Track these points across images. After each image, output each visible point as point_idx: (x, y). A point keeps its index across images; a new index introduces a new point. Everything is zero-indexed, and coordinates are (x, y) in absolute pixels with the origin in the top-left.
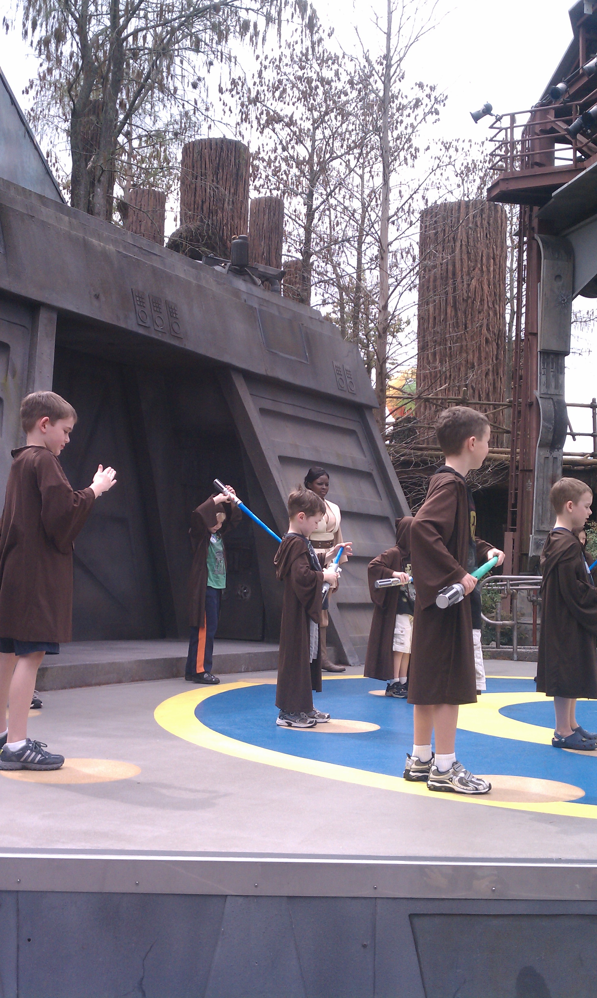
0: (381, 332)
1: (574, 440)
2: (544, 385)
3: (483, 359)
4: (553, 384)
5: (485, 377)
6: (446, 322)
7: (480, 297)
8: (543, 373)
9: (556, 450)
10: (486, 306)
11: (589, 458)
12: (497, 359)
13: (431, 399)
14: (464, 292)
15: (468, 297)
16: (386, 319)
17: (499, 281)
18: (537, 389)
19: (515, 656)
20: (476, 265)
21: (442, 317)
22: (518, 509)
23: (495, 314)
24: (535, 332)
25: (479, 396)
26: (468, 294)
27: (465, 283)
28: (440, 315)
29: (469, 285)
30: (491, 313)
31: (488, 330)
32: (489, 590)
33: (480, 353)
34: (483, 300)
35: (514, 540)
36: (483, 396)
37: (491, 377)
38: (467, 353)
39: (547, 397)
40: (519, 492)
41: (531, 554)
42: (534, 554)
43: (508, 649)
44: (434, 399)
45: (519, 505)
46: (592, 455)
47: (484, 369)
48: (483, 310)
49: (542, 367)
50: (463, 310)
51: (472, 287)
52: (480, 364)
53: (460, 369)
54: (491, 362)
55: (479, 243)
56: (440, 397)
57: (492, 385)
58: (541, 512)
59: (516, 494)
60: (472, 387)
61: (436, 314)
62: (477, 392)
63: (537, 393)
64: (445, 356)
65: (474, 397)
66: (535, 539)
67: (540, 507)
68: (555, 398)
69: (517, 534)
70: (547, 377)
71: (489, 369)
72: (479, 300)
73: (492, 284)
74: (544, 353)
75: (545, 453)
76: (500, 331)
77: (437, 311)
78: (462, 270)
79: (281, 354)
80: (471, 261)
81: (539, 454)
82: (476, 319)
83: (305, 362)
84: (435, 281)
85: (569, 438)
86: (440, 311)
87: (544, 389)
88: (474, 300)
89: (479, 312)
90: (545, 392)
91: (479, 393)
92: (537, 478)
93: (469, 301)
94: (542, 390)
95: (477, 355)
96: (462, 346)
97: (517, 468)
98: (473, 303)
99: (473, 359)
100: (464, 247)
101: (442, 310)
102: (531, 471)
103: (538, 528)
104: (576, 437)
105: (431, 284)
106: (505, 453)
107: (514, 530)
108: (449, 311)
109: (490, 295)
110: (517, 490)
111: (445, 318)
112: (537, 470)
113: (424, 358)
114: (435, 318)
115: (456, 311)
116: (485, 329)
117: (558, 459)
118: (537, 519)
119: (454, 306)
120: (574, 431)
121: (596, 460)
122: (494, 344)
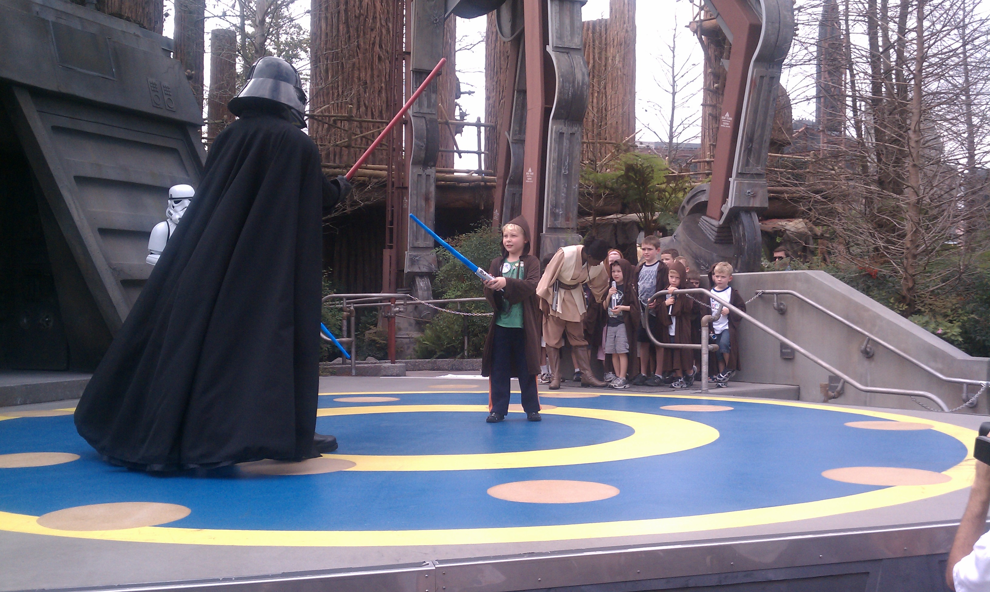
1: (460, 157)
2: (416, 104)
3: (375, 76)
4: (426, 103)
5: (379, 94)
6: (338, 39)
7: (372, 14)
9: (429, 168)
10: (378, 24)
11: (474, 175)
13: (316, 116)
14: (356, 8)
15: (360, 14)
19: (354, 372)
21: (334, 34)
22: (395, 226)
23: (387, 31)
24: (409, 51)
25: (372, 113)
26: (360, 12)
28: (332, 32)
29: (361, 2)
30: (384, 31)
31: (381, 47)
32: (332, 309)
33: (372, 69)
34: (375, 17)
35: (390, 257)
36: (376, 114)
37: (384, 95)
38: (359, 70)
39: (419, 115)
40: (395, 210)
41: (406, 270)
42: (410, 270)
44: (320, 116)
45: (395, 223)
46: (476, 172)
47: (377, 86)
48: (375, 28)
49: (415, 86)
50: (355, 27)
51: (364, 3)
52: (373, 83)
54: (384, 80)
57: (385, 102)
58: (415, 229)
59: (392, 211)
60: (365, 104)
61: (328, 31)
62: (369, 110)
63: (410, 112)
64: (337, 73)
65: (366, 115)
66: (410, 255)
67: (415, 224)
68: (428, 117)
69: (394, 251)
71: (382, 87)
72: (372, 17)
73: (384, 1)
74: (416, 72)
75: (419, 170)
76: (392, 49)
77: (329, 28)
79: (79, 69)
81: (412, 172)
82: (368, 36)
83: (112, 78)
85: (456, 155)
86: (332, 28)
87: (416, 109)
88: (367, 17)
89: (372, 30)
90: (418, 110)
91: (372, 111)
92: (411, 195)
93: (362, 18)
94: (414, 109)
95: (370, 73)
96: (354, 64)
97: (393, 184)
98: (366, 20)
99: (366, 77)
101: (334, 27)
102: (407, 188)
103: (413, 244)
104: (462, 154)
106: (385, 170)
107: (391, 247)
108: (341, 27)
109: (382, 12)
110: (393, 207)
111: (338, 35)
112: (411, 188)
113: (316, 74)
114: (327, 34)
115: (348, 27)
116: (378, 47)
117: (431, 176)
118: (411, 236)
119: (347, 23)
120: (460, 149)
121: (480, 177)
122: (387, 62)
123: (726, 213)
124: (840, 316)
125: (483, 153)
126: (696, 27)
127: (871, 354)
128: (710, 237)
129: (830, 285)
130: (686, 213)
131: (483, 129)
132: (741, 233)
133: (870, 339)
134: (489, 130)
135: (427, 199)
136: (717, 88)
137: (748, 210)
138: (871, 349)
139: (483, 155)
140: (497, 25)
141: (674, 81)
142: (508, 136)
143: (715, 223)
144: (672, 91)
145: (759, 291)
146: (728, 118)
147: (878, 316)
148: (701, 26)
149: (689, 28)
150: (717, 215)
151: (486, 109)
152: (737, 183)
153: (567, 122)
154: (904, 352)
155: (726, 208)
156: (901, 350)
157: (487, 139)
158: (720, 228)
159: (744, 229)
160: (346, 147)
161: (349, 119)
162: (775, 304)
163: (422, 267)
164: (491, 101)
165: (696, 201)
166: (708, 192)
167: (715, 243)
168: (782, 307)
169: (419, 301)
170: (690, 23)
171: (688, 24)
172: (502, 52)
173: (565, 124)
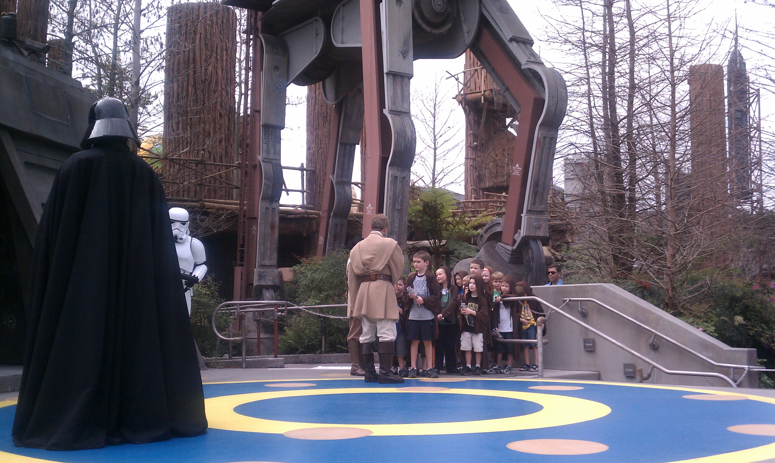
0: (133, 103)
1: (288, 194)
2: (265, 152)
3: (217, 129)
4: (272, 151)
5: (219, 143)
6: (187, 98)
7: (215, 80)
8: (264, 142)
9: (274, 202)
10: (220, 88)
11: (299, 209)
12: (228, 129)
13: (175, 159)
14: (203, 74)
15: (206, 79)
16: (138, 93)
17: (230, 68)
18: (260, 155)
19: (244, 364)
20: (212, 54)
21: (184, 94)
22: (245, 248)
23: (227, 94)
24: (259, 109)
25: (214, 158)
26: (206, 77)
27: (203, 68)
28: (182, 92)
29: (206, 70)
30: (224, 93)
31: (221, 106)
32: (223, 313)
33: (215, 124)
34: (218, 82)
35: (241, 273)
36: (218, 158)
37: (223, 143)
38: (205, 123)
39: (267, 161)
40: (246, 235)
41: (255, 284)
42: (258, 284)
43: (238, 359)
44: (178, 159)
45: (246, 245)
46: (300, 207)
47: (218, 136)
48: (217, 90)
49: (264, 137)
50: (201, 89)
51: (209, 71)
52: (215, 133)
53: (198, 136)
54: (224, 132)
55: (215, 37)
56: (182, 158)
57: (225, 150)
58: (263, 251)
59: (244, 236)
60: (208, 151)
61: (180, 91)
62: (212, 156)
63: (260, 158)
64: (187, 125)
65: (210, 159)
66: (259, 272)
67: (262, 247)
68: (274, 162)
69: (244, 268)
70: (267, 145)
71: (222, 138)
72: (215, 82)
73: (224, 70)
74: (265, 126)
75: (266, 204)
76: (230, 108)
77: (180, 89)
78: (201, 58)
79: (44, 117)
80: (208, 51)
81: (261, 205)
82: (212, 97)
83: (67, 124)
84: (179, 64)
85: (284, 193)
86: (183, 89)
87: (265, 155)
88: (211, 82)
89: (215, 92)
90: (266, 157)
91: (214, 156)
92: (260, 224)
93: (207, 82)
94: (263, 155)
95: (212, 126)
96: (200, 118)
97: (245, 216)
98: (209, 84)
99: (209, 129)
100: (202, 39)
101: (184, 89)
102: (256, 219)
103: (260, 263)
104: (289, 192)
105: (176, 66)
106: (235, 204)
107: (242, 265)
108: (190, 89)
109: (223, 79)
110: (244, 233)
111: (187, 95)
112: (260, 218)
113: (169, 126)
114: (178, 94)
115: (196, 90)
116: (219, 106)
117: (276, 209)
118: (260, 256)
119: (194, 86)
120: (287, 188)
121: (303, 210)
122: (227, 118)
123: (518, 240)
124: (631, 318)
125: (305, 192)
126: (461, 99)
127: (656, 346)
128: (505, 258)
129: (622, 295)
130: (484, 239)
131: (305, 172)
132: (531, 256)
133: (656, 335)
134: (310, 173)
135: (272, 227)
136: (476, 146)
137: (535, 239)
138: (656, 343)
139: (305, 193)
140: (323, 93)
141: (435, 139)
142: (332, 178)
143: (510, 248)
144: (433, 146)
145: (565, 299)
146: (518, 168)
147: (661, 318)
148: (465, 98)
149: (456, 100)
150: (511, 242)
151: (307, 157)
152: (527, 218)
153: (399, 168)
154: (684, 345)
155: (518, 237)
156: (681, 344)
157: (308, 181)
158: (513, 251)
159: (532, 253)
160: (199, 185)
161: (202, 162)
162: (579, 308)
163: (267, 281)
164: (311, 151)
165: (494, 230)
166: (502, 224)
167: (509, 263)
168: (584, 311)
169: (297, 307)
170: (457, 96)
171: (454, 96)
172: (320, 112)
173: (398, 170)
